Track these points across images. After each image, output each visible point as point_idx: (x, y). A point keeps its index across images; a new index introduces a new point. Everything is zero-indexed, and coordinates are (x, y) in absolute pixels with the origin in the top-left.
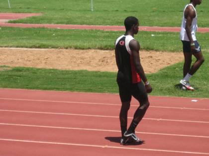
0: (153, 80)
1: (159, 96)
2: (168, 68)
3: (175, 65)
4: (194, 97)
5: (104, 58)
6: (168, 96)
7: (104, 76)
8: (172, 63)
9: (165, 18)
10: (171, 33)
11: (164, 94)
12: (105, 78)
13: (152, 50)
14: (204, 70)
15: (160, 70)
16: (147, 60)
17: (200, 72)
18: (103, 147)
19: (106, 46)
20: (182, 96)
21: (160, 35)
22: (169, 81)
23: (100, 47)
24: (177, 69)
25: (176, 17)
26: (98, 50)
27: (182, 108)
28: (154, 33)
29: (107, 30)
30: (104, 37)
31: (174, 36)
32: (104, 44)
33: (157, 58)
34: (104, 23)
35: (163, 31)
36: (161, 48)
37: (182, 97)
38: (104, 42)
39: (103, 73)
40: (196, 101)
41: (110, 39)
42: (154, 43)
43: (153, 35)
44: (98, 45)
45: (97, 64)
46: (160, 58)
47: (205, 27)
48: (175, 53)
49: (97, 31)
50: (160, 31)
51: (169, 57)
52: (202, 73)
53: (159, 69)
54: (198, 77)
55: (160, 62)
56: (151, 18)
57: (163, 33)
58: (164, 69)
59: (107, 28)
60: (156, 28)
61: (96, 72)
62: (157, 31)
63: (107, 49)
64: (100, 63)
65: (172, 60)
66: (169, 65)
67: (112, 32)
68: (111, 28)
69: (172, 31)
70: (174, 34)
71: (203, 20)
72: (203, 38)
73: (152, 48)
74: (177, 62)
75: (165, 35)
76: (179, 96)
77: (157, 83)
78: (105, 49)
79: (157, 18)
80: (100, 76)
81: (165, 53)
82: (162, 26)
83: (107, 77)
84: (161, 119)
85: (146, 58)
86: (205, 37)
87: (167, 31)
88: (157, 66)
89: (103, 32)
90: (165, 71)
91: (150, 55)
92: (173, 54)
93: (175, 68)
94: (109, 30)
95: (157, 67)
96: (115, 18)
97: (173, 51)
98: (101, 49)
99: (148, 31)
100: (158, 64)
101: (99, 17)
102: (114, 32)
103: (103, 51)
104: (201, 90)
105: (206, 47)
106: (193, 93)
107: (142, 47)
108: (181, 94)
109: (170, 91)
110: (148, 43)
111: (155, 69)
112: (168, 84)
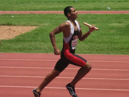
0: (10, 43)
1: (13, 53)
2: (20, 36)
3: (25, 34)
6: (19, 53)
8: (23, 33)
9: (21, 6)
11: (17, 51)
13: (11, 25)
14: (43, 36)
16: (8, 31)
17: (41, 37)
21: (18, 16)
24: (26, 36)
25: (28, 5)
27: (27, 60)
31: (26, 16)
35: (19, 14)
36: (17, 24)
37: (28, 53)
43: (13, 16)
46: (15, 30)
47: (46, 10)
48: (26, 26)
51: (22, 29)
52: (42, 38)
53: (15, 36)
55: (16, 32)
57: (19, 15)
58: (17, 36)
62: (16, 14)
65: (23, 31)
66: (21, 34)
71: (45, 6)
73: (11, 24)
74: (27, 32)
76: (26, 52)
77: (13, 45)
79: (16, 6)
81: (19, 27)
82: (19, 11)
84: (13, 67)
85: (7, 30)
86: (45, 17)
87: (22, 14)
88: (13, 34)
90: (18, 37)
91: (10, 28)
92: (24, 27)
93: (25, 36)
95: (13, 35)
97: (24, 25)
100: (14, 33)
104: (40, 49)
105: (45, 22)
106: (35, 51)
107: (5, 23)
108: (27, 51)
109: (20, 50)
110: (9, 21)
111: (12, 37)
112: (20, 45)
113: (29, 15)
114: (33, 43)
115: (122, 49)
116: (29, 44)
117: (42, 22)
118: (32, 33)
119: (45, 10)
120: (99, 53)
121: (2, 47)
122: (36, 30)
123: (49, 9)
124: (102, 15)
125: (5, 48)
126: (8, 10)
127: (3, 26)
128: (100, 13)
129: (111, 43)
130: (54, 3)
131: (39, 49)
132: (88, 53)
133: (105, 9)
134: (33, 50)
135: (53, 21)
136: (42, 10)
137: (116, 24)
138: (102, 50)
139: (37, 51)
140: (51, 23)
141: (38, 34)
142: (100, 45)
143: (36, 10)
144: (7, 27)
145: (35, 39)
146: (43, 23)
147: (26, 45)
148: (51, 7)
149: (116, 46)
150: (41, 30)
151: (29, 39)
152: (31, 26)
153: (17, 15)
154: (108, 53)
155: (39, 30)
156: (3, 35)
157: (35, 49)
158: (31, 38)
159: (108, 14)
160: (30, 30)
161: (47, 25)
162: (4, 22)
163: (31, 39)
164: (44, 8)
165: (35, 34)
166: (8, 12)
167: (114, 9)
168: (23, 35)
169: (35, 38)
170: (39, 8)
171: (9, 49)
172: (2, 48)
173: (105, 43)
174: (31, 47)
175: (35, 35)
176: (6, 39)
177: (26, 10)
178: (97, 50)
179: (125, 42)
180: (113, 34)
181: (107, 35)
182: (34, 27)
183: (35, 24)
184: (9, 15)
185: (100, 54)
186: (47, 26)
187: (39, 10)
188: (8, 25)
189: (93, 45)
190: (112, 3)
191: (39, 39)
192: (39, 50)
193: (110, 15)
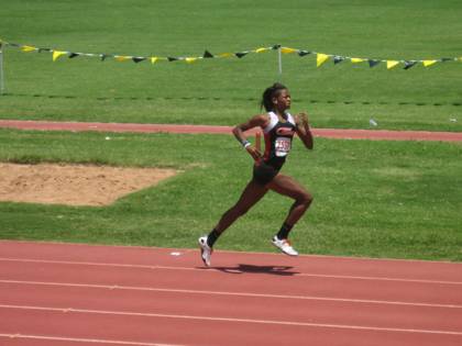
0: (105, 217)
1: (115, 246)
2: (130, 196)
3: (143, 191)
4: (176, 247)
5: (20, 177)
6: (130, 246)
7: (18, 211)
8: (140, 187)
9: (131, 108)
10: (139, 135)
11: (124, 241)
12: (21, 214)
13: (106, 163)
14: (193, 199)
15: (119, 200)
16: (96, 182)
18: (12, 336)
19: (24, 158)
20: (154, 245)
21: (121, 138)
22: (133, 219)
23: (13, 157)
24: (147, 197)
25: (150, 106)
26: (11, 165)
27: (153, 267)
28: (110, 134)
29: (26, 129)
30: (23, 141)
31: (146, 139)
32: (21, 153)
33: (112, 179)
34: (23, 116)
35: (126, 131)
36: (120, 160)
37: (154, 247)
38: (22, 150)
39: (18, 204)
40: (178, 254)
41: (32, 145)
42: (110, 151)
43: (107, 138)
44: (11, 156)
45: (6, 189)
46: (118, 178)
47: (200, 123)
48: (145, 169)
49: (10, 130)
50: (120, 131)
51: (135, 177)
52: (190, 205)
53: (117, 198)
54: (182, 212)
55: (119, 184)
56: (106, 109)
57: (125, 135)
58: (123, 198)
59: (26, 125)
60: (114, 126)
61: (5, 203)
62: (115, 131)
63: (26, 163)
64: (12, 188)
65: (140, 181)
66: (133, 191)
67: (36, 132)
68: (36, 126)
69: (141, 131)
70: (145, 136)
71: (197, 112)
72: (195, 144)
73: (104, 160)
74: (149, 185)
75: (129, 138)
76: (149, 245)
77: (111, 222)
78: (22, 163)
79: (115, 108)
80: (11, 210)
81: (128, 170)
82: (124, 122)
83: (25, 211)
84: (116, 287)
85: (94, 178)
86: (198, 143)
87: (133, 132)
88: (112, 192)
89: (20, 132)
90: (127, 201)
91: (103, 173)
92: (141, 171)
93: (144, 196)
94: (31, 129)
95: (112, 195)
96: (43, 107)
97: (142, 167)
98: (16, 162)
99: (100, 130)
100: (115, 188)
101: (14, 106)
102: (41, 133)
103: (19, 166)
104: (188, 235)
105: (198, 159)
106: (174, 240)
107: (88, 160)
108: (152, 241)
109: (133, 237)
110: (99, 152)
111: (109, 199)
112: (131, 225)
113: (151, 135)
114: (167, 219)
115: (412, 243)
116: (156, 221)
117: (191, 160)
118: (163, 191)
119: (196, 123)
120: (351, 253)
121: (82, 228)
122: (175, 183)
123: (207, 121)
124: (353, 143)
125: (90, 230)
126: (93, 119)
127: (82, 167)
128: (347, 135)
129: (383, 225)
130: (221, 103)
131: (183, 236)
132: (319, 253)
133: (362, 125)
134: (168, 239)
135: (221, 156)
136: (188, 122)
137: (394, 171)
138: (356, 244)
139: (179, 241)
140: (215, 162)
141: (179, 193)
142: (352, 229)
143: (171, 123)
144: (93, 171)
145: (173, 208)
146: (192, 162)
147: (148, 223)
148: (213, 113)
149: (394, 235)
150: (189, 182)
151: (155, 208)
152: (161, 167)
153: (120, 135)
154: (373, 255)
155: (183, 182)
156: (85, 191)
157: (174, 236)
158: (161, 204)
159: (373, 139)
160: (156, 181)
161: (204, 166)
162: (86, 155)
163: (161, 207)
164: (195, 117)
165: (172, 192)
166: (94, 126)
167: (386, 125)
168: (140, 196)
169: (171, 204)
170: (180, 117)
171: (100, 234)
172: (84, 232)
173: (366, 224)
174: (163, 230)
175: (173, 196)
176: (92, 204)
177: (144, 120)
178: (344, 245)
179: (419, 224)
180: (387, 200)
181: (370, 201)
182: (169, 173)
183: (172, 164)
184: (96, 134)
185: (352, 257)
186: (205, 171)
187: (179, 122)
188: (98, 162)
189: (334, 228)
190: (383, 107)
191: (184, 207)
192: (183, 239)
193: (376, 143)
